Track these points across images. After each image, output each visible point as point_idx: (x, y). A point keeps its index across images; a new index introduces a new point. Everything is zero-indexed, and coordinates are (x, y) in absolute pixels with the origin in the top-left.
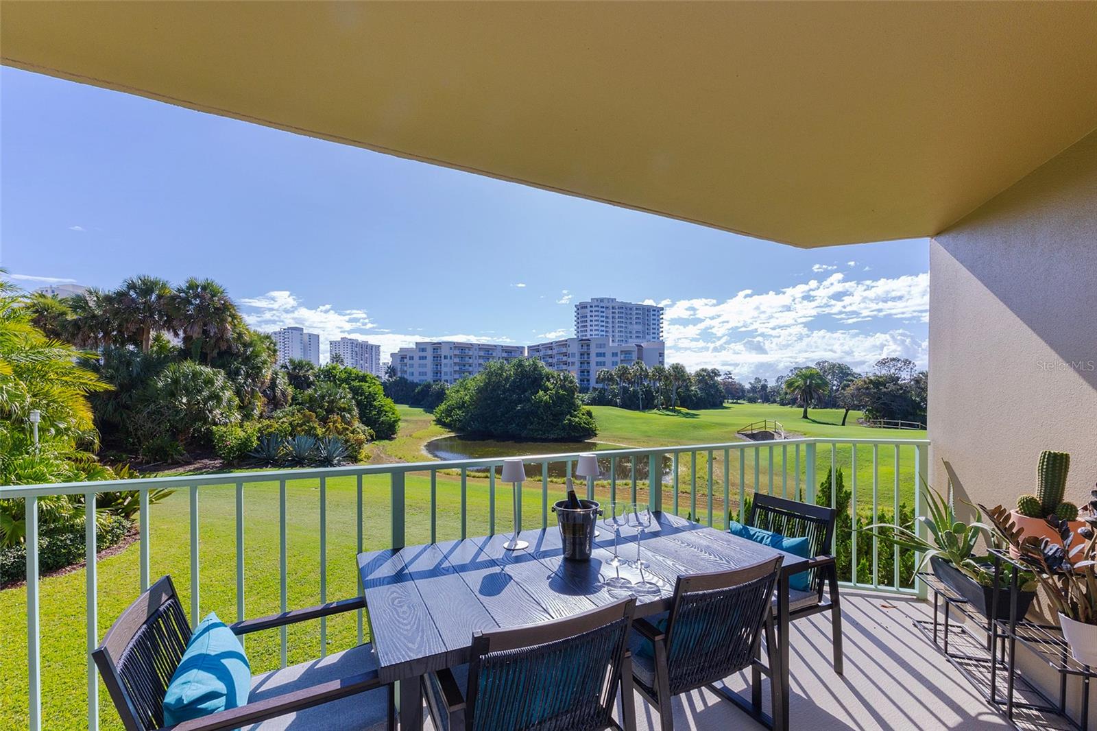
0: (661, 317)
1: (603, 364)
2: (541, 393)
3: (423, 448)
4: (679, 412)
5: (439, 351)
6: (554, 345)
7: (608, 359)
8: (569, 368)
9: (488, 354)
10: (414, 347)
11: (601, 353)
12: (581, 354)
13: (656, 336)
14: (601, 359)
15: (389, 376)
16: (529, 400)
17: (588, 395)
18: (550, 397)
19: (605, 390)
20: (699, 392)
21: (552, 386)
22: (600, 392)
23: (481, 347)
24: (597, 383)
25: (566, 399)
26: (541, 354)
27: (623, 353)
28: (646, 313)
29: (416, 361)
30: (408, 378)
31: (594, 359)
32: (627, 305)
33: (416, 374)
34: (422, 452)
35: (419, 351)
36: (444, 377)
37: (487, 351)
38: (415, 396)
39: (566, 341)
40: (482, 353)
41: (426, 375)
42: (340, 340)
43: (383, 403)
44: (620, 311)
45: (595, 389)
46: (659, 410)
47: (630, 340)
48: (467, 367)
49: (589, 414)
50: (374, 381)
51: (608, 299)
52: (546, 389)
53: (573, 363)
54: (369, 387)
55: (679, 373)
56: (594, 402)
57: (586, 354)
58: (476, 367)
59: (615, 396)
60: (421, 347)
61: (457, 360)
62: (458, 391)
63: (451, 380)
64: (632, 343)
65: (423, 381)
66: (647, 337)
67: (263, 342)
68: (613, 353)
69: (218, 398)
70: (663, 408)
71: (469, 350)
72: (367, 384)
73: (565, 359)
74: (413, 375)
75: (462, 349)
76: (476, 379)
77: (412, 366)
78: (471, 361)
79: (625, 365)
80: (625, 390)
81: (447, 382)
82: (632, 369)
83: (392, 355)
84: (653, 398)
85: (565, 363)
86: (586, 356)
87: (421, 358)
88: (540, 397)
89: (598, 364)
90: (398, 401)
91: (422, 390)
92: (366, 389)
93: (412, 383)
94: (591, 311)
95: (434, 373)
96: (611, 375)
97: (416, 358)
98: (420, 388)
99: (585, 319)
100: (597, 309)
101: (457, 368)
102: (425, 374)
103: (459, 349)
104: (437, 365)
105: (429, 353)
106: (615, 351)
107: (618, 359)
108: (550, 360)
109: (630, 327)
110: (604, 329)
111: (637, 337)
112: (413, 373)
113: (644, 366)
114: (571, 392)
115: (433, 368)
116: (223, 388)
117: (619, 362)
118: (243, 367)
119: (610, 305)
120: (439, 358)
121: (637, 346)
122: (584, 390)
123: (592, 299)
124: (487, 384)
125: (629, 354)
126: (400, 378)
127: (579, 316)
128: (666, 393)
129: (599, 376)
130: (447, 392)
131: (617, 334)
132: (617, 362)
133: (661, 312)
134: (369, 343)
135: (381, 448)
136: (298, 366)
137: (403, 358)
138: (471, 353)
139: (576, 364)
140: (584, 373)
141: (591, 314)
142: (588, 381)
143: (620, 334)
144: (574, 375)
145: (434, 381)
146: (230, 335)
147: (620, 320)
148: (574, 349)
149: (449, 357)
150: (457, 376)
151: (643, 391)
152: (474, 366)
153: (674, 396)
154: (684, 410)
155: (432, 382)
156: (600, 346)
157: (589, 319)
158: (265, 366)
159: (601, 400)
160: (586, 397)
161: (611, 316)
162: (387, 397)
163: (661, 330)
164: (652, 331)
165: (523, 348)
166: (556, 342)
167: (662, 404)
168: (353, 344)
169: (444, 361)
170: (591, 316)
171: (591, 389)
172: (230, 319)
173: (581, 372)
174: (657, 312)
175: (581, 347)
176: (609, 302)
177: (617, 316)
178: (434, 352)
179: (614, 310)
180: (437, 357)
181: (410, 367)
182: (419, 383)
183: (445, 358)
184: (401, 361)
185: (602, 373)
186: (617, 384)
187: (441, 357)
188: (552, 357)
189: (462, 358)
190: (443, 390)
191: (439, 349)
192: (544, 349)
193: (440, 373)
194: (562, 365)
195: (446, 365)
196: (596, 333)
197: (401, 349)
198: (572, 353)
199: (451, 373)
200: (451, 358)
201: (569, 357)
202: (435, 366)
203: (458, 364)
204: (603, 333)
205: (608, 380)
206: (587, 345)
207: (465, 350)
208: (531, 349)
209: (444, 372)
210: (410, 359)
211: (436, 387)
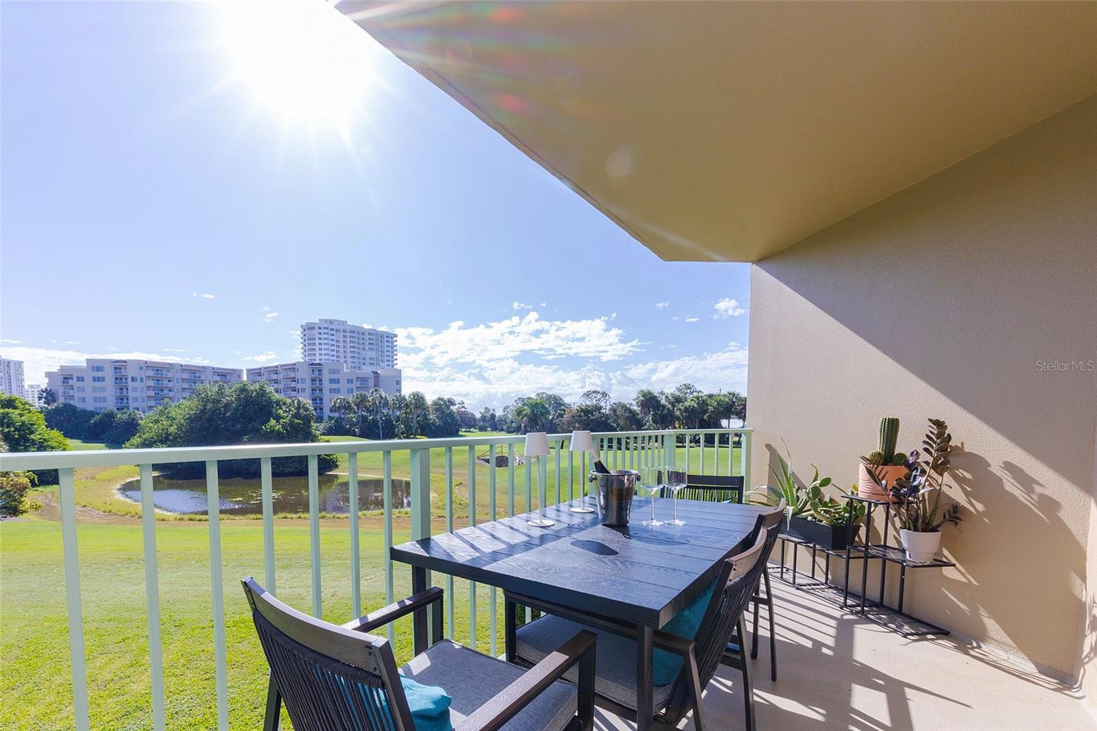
0: (395, 344)
1: (338, 391)
2: (273, 422)
3: (116, 491)
5: (123, 370)
6: (279, 369)
7: (343, 386)
8: (299, 395)
9: (195, 377)
10: (85, 365)
11: (334, 379)
12: (312, 380)
13: (390, 363)
14: (334, 386)
15: (45, 403)
16: (259, 430)
17: (324, 424)
18: (284, 426)
19: (342, 419)
20: (436, 420)
21: (285, 415)
22: (336, 421)
23: (184, 369)
24: (331, 411)
25: (303, 428)
26: (266, 378)
27: (359, 380)
28: (380, 339)
29: (89, 383)
30: (76, 405)
31: (327, 386)
32: (359, 330)
33: (89, 400)
34: (116, 497)
35: (93, 371)
36: (132, 405)
37: (194, 374)
38: (90, 428)
39: (294, 364)
40: (186, 376)
41: (105, 401)
43: (47, 437)
44: (352, 335)
45: (330, 418)
46: (400, 438)
47: (363, 367)
48: (166, 391)
50: (25, 407)
51: (339, 322)
52: (278, 418)
53: (303, 390)
55: (418, 401)
56: (331, 432)
57: (317, 380)
58: (178, 392)
59: (353, 425)
60: (96, 367)
61: (151, 383)
62: (157, 421)
63: (144, 408)
64: (367, 370)
65: (100, 408)
66: (383, 364)
68: (348, 380)
70: (404, 437)
73: (293, 384)
74: (84, 401)
75: (158, 371)
76: (183, 407)
77: (82, 389)
79: (363, 392)
80: (364, 419)
81: (138, 409)
82: (371, 397)
83: (48, 375)
84: (393, 427)
85: (294, 389)
86: (318, 382)
87: (96, 379)
89: (331, 391)
90: (69, 435)
91: (101, 421)
92: (18, 418)
93: (84, 411)
94: (320, 333)
95: (117, 399)
96: (348, 402)
97: (88, 379)
99: (313, 342)
100: (326, 331)
101: (152, 393)
102: (104, 399)
103: (153, 370)
104: (122, 389)
105: (109, 374)
106: (350, 378)
107: (355, 386)
108: (276, 385)
109: (362, 352)
110: (334, 353)
111: (371, 364)
112: (84, 398)
113: (383, 394)
114: (307, 420)
115: (116, 393)
117: (355, 389)
119: (341, 328)
120: (124, 381)
121: (374, 373)
122: (320, 419)
123: (320, 320)
125: (366, 381)
126: (65, 405)
127: (306, 338)
128: (406, 421)
129: (335, 404)
130: (140, 422)
131: (349, 360)
132: (352, 390)
133: (395, 339)
135: (49, 495)
137: (66, 379)
138: (170, 375)
139: (307, 390)
140: (318, 401)
141: (320, 336)
142: (322, 409)
143: (352, 360)
144: (307, 401)
145: (118, 409)
147: (352, 345)
148: (305, 374)
149: (139, 380)
150: (152, 403)
151: (382, 420)
152: (176, 390)
153: (414, 425)
155: (116, 411)
156: (334, 371)
157: (317, 341)
159: (338, 429)
160: (322, 426)
161: (342, 339)
162: (52, 429)
163: (395, 357)
164: (387, 358)
165: (241, 371)
166: (282, 366)
167: (403, 433)
169: (131, 384)
170: (320, 339)
171: (326, 418)
173: (314, 399)
174: (390, 338)
175: (311, 372)
176: (339, 324)
177: (348, 340)
178: (115, 373)
179: (345, 334)
180: (121, 379)
181: (78, 391)
182: (95, 411)
183: (133, 381)
184: (64, 382)
185: (339, 401)
186: (355, 412)
187: (126, 379)
188: (277, 383)
189: (158, 380)
190: (133, 420)
191: (123, 368)
192: (267, 373)
193: (128, 399)
194: (290, 392)
195: (135, 389)
196: (326, 357)
197: (60, 366)
198: (301, 379)
199: (143, 399)
200: (142, 380)
201: (298, 383)
202: (118, 391)
203: (154, 388)
204: (333, 358)
205: (346, 408)
206: (319, 371)
207: (162, 371)
208: (251, 372)
209: (133, 398)
210: (78, 380)
211: (121, 416)
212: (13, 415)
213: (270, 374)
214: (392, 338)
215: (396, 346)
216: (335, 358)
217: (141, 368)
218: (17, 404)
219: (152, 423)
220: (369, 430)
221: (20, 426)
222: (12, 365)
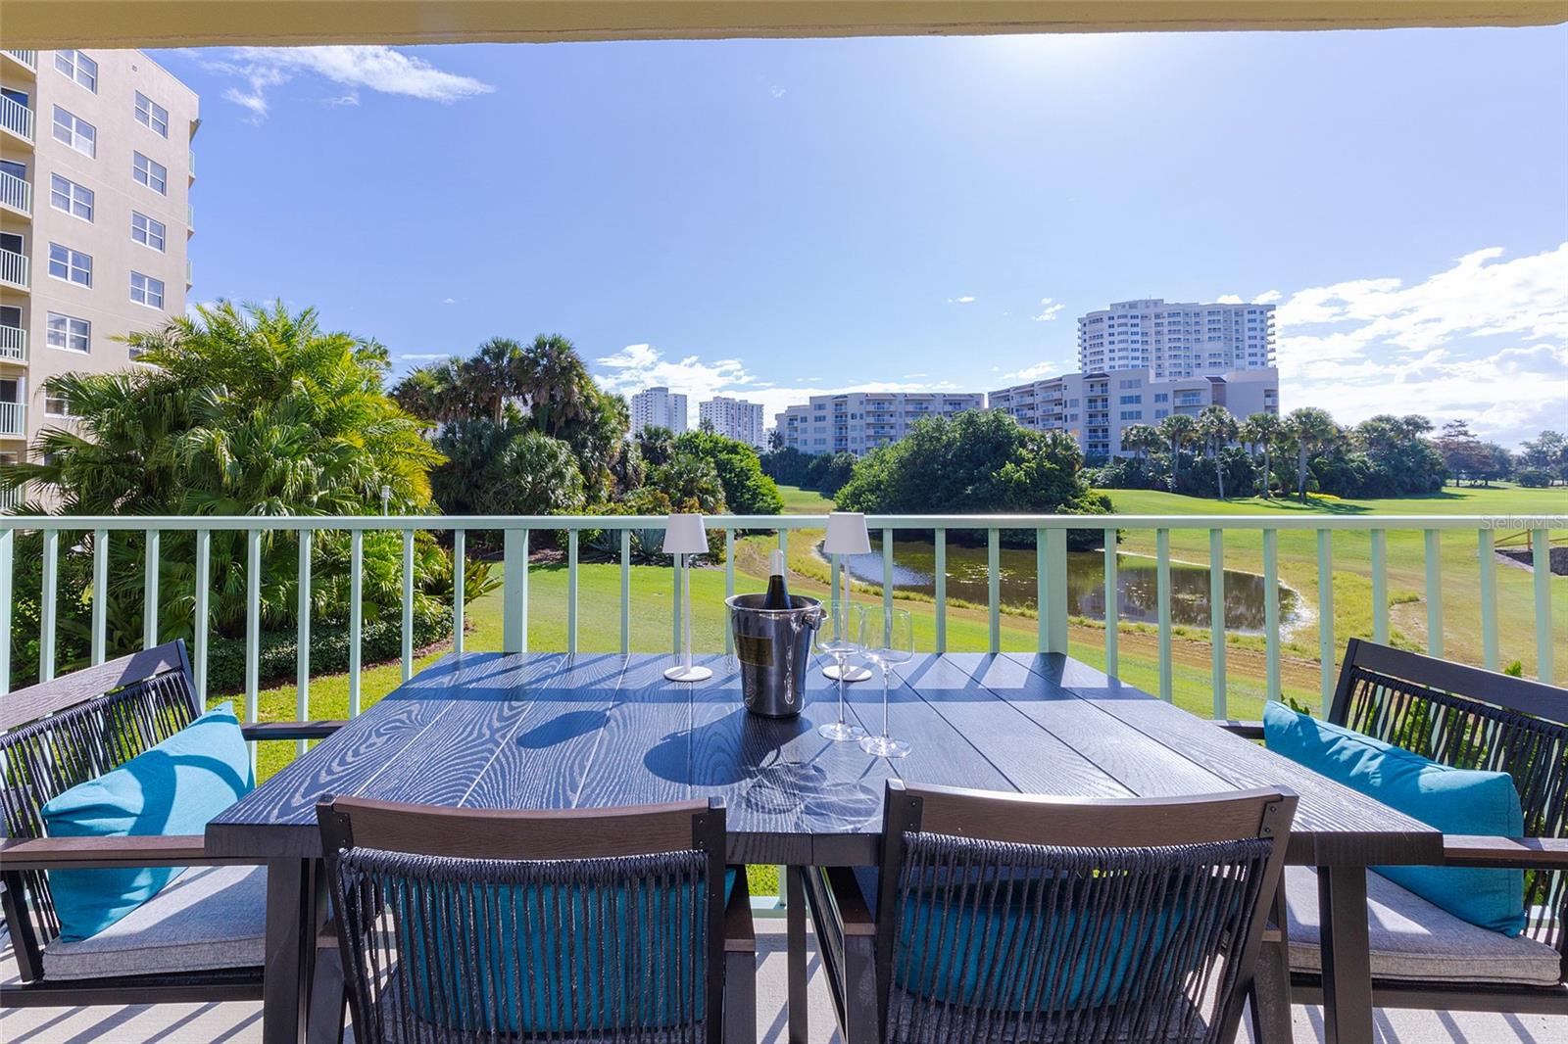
0: (1270, 322)
1: (1138, 415)
2: (1009, 466)
3: (815, 549)
4: (1317, 503)
5: (843, 407)
6: (1036, 388)
7: (1148, 406)
8: (1066, 426)
9: (921, 408)
10: (808, 403)
11: (1131, 397)
12: (1090, 401)
13: (1257, 358)
14: (1132, 407)
15: (773, 447)
16: (987, 479)
17: (1104, 470)
18: (1027, 474)
19: (1141, 462)
20: (1370, 463)
21: (1031, 456)
22: (1130, 465)
23: (908, 399)
24: (1124, 449)
25: (1056, 476)
26: (1013, 404)
27: (1181, 394)
28: (1234, 319)
29: (811, 424)
30: (799, 449)
31: (1115, 408)
32: (1188, 310)
33: (810, 443)
34: (812, 555)
35: (815, 409)
36: (851, 446)
37: (920, 404)
38: (808, 473)
39: (1061, 379)
40: (910, 408)
41: (824, 443)
42: (712, 400)
44: (1172, 320)
45: (1118, 460)
46: (1266, 497)
47: (1195, 371)
48: (887, 429)
49: (1106, 505)
50: (747, 452)
51: (1147, 302)
52: (1019, 461)
53: (1074, 417)
54: (741, 461)
55: (1312, 426)
56: (1116, 483)
57: (1100, 400)
58: (901, 429)
59: (1162, 471)
60: (818, 404)
61: (871, 420)
62: (871, 466)
63: (862, 451)
64: (1201, 376)
65: (820, 451)
66: (1237, 362)
67: (614, 407)
68: (1157, 396)
70: (1276, 495)
71: (890, 404)
72: (739, 457)
73: (1057, 409)
74: (806, 444)
75: (879, 405)
76: (898, 449)
77: (805, 431)
78: (893, 420)
79: (1184, 416)
80: (1185, 462)
81: (855, 452)
82: (1200, 422)
83: (778, 417)
84: (1251, 476)
85: (1059, 417)
86: (1099, 404)
87: (818, 419)
88: (1007, 474)
90: (781, 481)
91: (818, 466)
92: (737, 464)
93: (805, 455)
94: (1111, 326)
95: (836, 440)
96: (1152, 434)
97: (810, 419)
98: (815, 461)
99: (1100, 341)
100: (1123, 321)
101: (871, 432)
102: (823, 441)
103: (874, 404)
104: (841, 429)
105: (829, 412)
106: (1161, 392)
107: (1169, 406)
108: (1030, 413)
109: (1195, 346)
110: (1139, 354)
111: (1212, 364)
112: (806, 441)
113: (1227, 417)
114: (1068, 465)
115: (835, 433)
117: (1170, 410)
118: (590, 437)
119: (1151, 312)
120: (844, 419)
121: (1212, 379)
122: (1096, 462)
123: (1111, 305)
124: (915, 455)
125: (1194, 395)
126: (788, 448)
127: (1087, 337)
128: (1282, 465)
129: (1127, 438)
130: (854, 467)
131: (1167, 363)
132: (1165, 411)
134: (749, 402)
135: (755, 546)
136: (655, 435)
137: (792, 420)
138: (892, 408)
139: (1080, 417)
140: (1097, 433)
141: (1111, 330)
142: (1105, 446)
143: (1173, 361)
144: (1077, 438)
145: (837, 452)
146: (577, 398)
147: (1172, 336)
148: (1078, 393)
149: (858, 418)
150: (871, 444)
151: (1226, 463)
152: (898, 427)
153: (1302, 472)
154: (1332, 499)
155: (833, 454)
156: (1130, 385)
157: (1106, 340)
158: (615, 435)
159: (1133, 478)
160: (1101, 474)
161: (1153, 330)
162: (766, 475)
163: (1270, 347)
165: (981, 395)
166: (1041, 383)
167: (1274, 487)
168: (729, 404)
169: (851, 422)
170: (1112, 334)
171: (1112, 459)
173: (1090, 431)
175: (1089, 389)
176: (1148, 307)
177: (1166, 330)
178: (836, 410)
179: (1158, 321)
180: (841, 417)
181: (801, 433)
182: (814, 454)
183: (852, 418)
184: (790, 424)
185: (1134, 432)
186: (1167, 450)
187: (846, 416)
188: (1033, 409)
189: (878, 415)
190: (848, 464)
191: (844, 404)
192: (1018, 396)
193: (846, 439)
194: (1052, 421)
195: (854, 428)
196: (1122, 362)
197: (789, 407)
198: (1071, 400)
199: (861, 439)
200: (861, 418)
201: (1066, 407)
202: (838, 431)
203: (874, 426)
204: (1136, 362)
205: (1147, 443)
206: (1102, 385)
207: (884, 404)
208: (995, 397)
209: (852, 438)
210: (802, 421)
211: (838, 460)
212: (733, 461)
213: (1022, 397)
214: (1262, 313)
215: (1273, 325)
216: (1139, 362)
218: (740, 450)
220: (1196, 482)
221: (739, 472)
222: (755, 408)
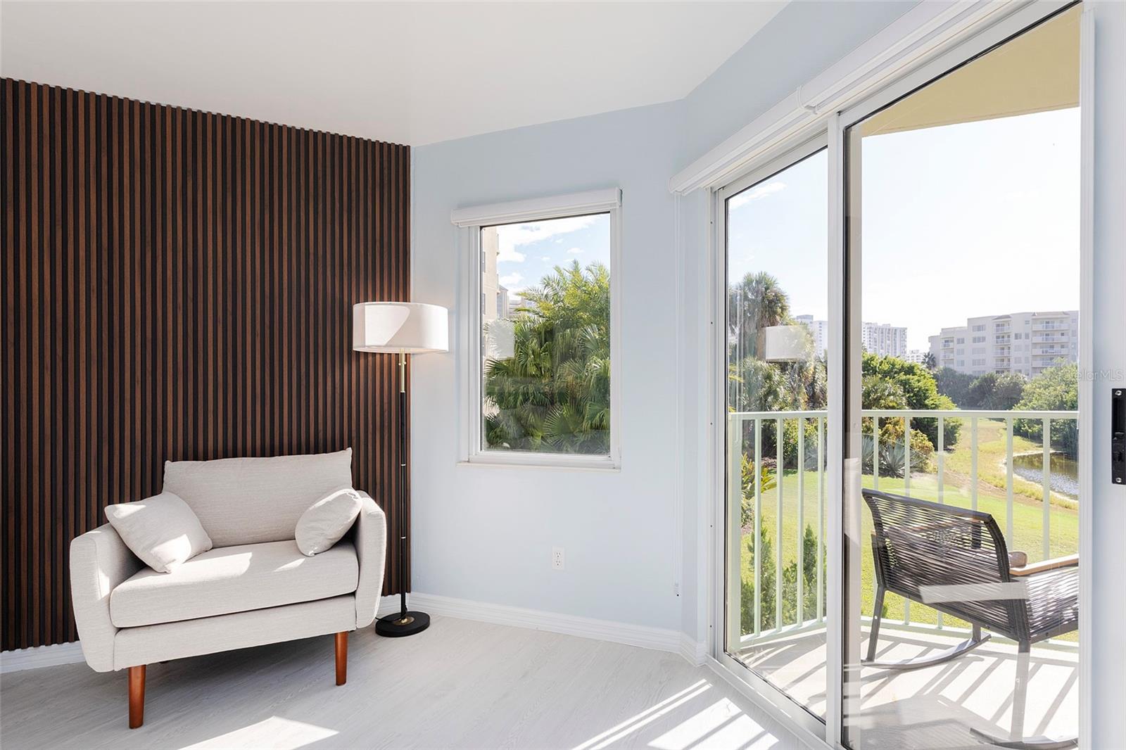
5: (1006, 327)
10: (965, 325)
15: (929, 367)
29: (968, 345)
30: (955, 370)
33: (968, 363)
35: (973, 330)
36: (1013, 366)
38: (970, 392)
41: (985, 364)
43: (937, 403)
48: (1057, 348)
50: (922, 373)
54: (919, 381)
60: (977, 325)
61: (1039, 339)
63: (1029, 370)
65: (979, 372)
69: (776, 394)
71: (1060, 322)
72: (916, 378)
74: (963, 365)
75: (1046, 324)
77: (961, 352)
78: (1064, 339)
81: (1020, 371)
83: (932, 339)
87: (977, 340)
91: (980, 387)
93: (963, 376)
95: (997, 360)
97: (969, 340)
101: (1039, 352)
102: (983, 362)
103: (1041, 323)
104: (1003, 349)
105: (990, 333)
112: (963, 362)
115: (997, 354)
116: (779, 383)
120: (1006, 339)
126: (946, 370)
130: (1027, 387)
134: (893, 326)
137: (947, 342)
138: (1062, 327)
145: (999, 372)
149: (1023, 336)
150: (1039, 364)
155: (996, 375)
162: (942, 395)
168: (872, 328)
169: (1014, 342)
172: (779, 310)
178: (997, 331)
180: (1003, 337)
181: (958, 354)
182: (974, 375)
183: (1016, 338)
184: (945, 346)
187: (1009, 337)
189: (1047, 335)
190: (1016, 384)
191: (1006, 324)
193: (1009, 360)
195: (1018, 348)
197: (943, 329)
199: (1027, 359)
200: (1027, 337)
202: (1000, 351)
203: (1041, 345)
207: (1053, 322)
209: (1016, 358)
210: (958, 343)
211: (1002, 380)
217: (1027, 322)
219: (1040, 388)
222: (897, 332)
